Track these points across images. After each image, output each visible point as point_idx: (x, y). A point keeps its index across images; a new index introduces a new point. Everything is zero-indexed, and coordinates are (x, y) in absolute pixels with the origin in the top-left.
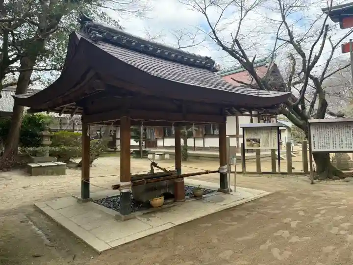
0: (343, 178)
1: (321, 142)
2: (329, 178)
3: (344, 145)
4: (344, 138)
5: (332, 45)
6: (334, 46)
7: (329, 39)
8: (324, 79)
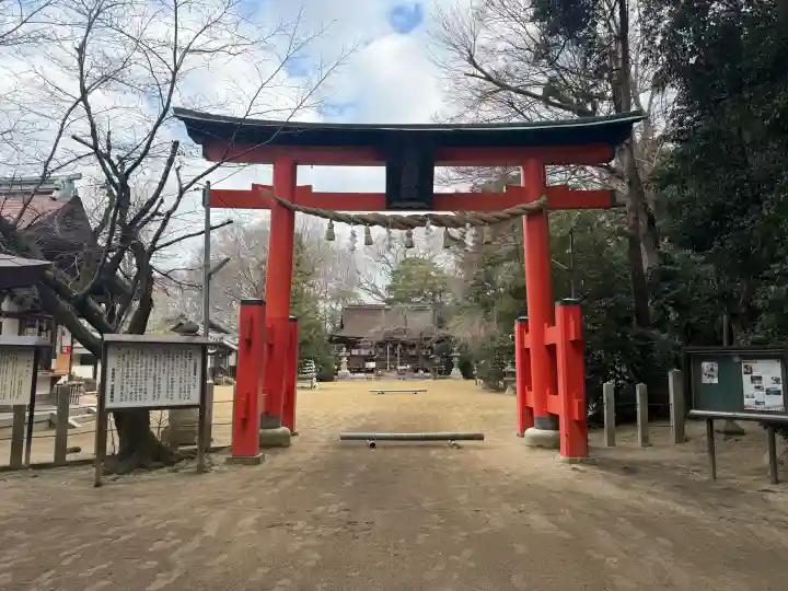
0: (171, 464)
1: (129, 385)
2: (142, 466)
3: (176, 394)
4: (176, 378)
5: (181, 185)
6: (184, 186)
7: (177, 170)
8: (155, 249)
